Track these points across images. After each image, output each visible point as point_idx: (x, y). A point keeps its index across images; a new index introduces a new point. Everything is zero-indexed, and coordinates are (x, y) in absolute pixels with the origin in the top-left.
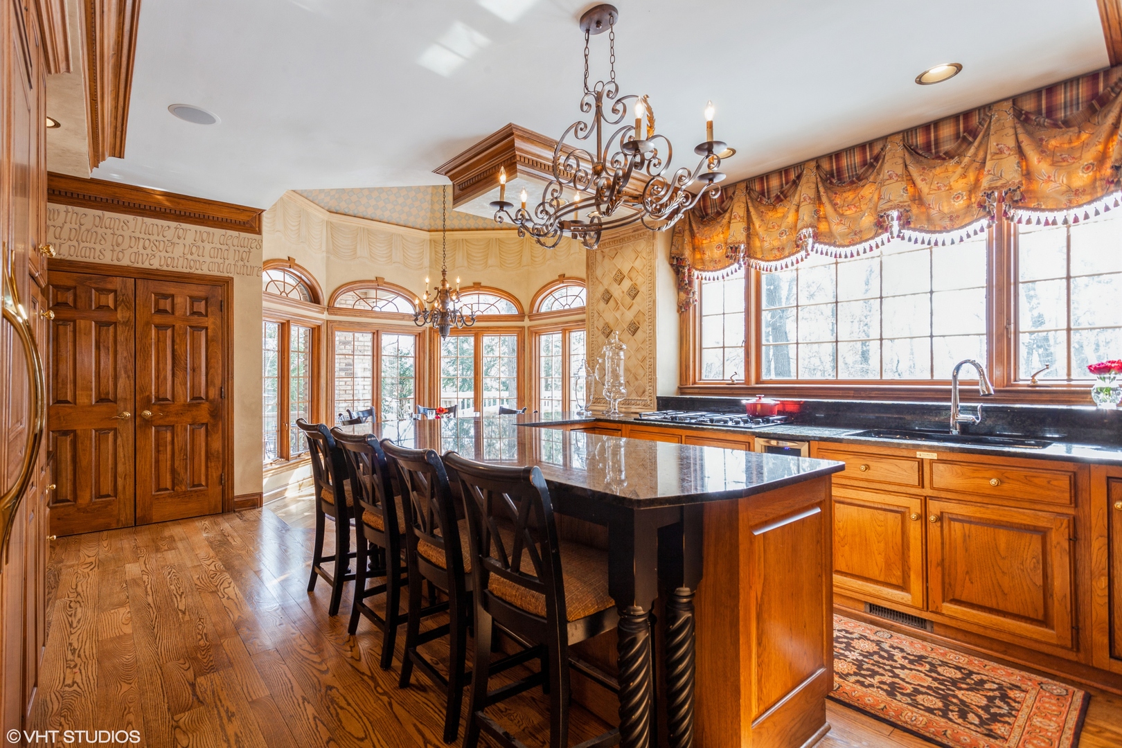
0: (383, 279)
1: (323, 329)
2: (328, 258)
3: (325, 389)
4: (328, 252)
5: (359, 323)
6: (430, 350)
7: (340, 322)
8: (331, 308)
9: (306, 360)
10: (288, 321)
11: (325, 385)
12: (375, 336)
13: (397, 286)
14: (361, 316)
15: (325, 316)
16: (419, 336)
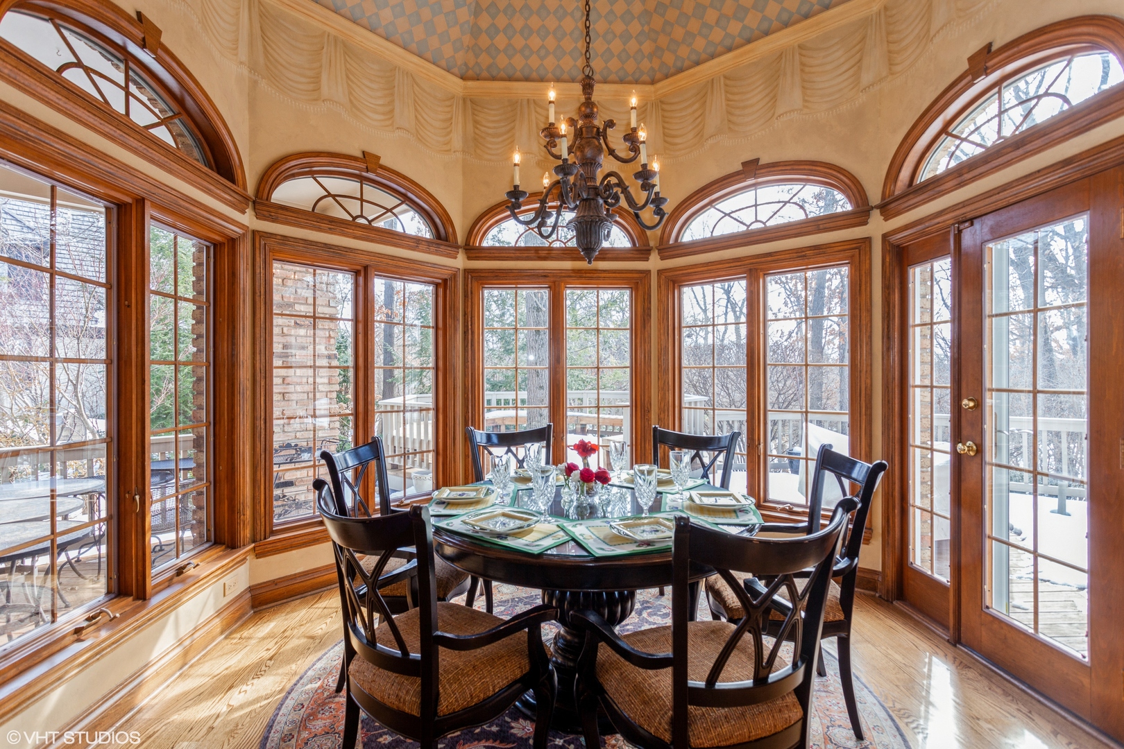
0: (378, 158)
1: (245, 250)
2: (254, 84)
3: (249, 393)
4: (253, 68)
5: (327, 246)
6: (465, 314)
7: (285, 238)
8: (261, 203)
9: (199, 322)
10: (141, 202)
11: (248, 384)
12: (361, 280)
13: (405, 177)
14: (330, 231)
15: (248, 219)
16: (443, 286)
